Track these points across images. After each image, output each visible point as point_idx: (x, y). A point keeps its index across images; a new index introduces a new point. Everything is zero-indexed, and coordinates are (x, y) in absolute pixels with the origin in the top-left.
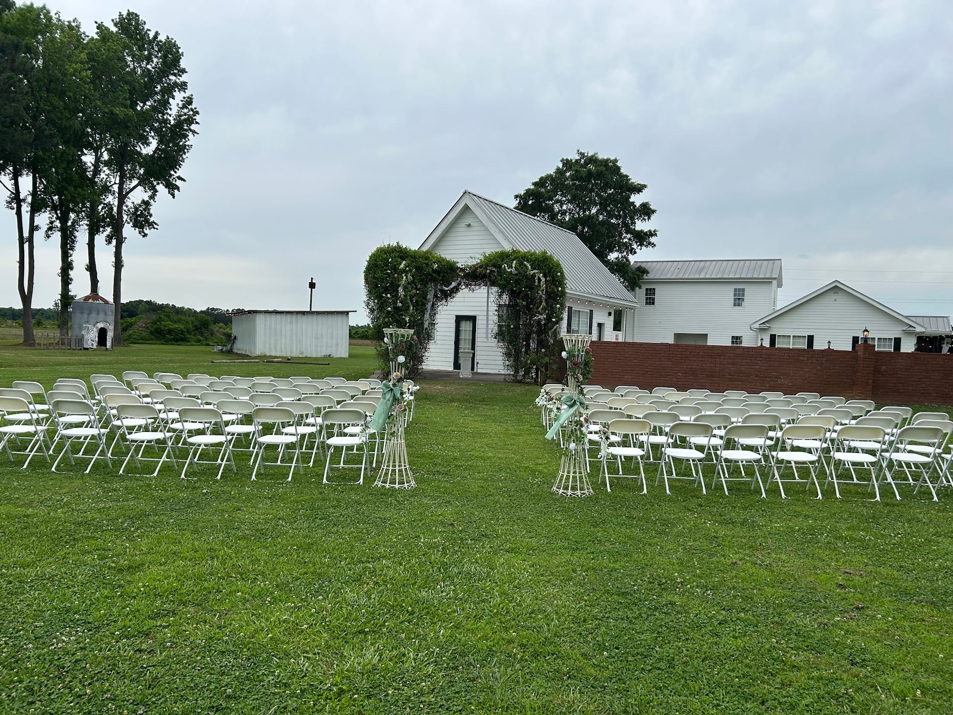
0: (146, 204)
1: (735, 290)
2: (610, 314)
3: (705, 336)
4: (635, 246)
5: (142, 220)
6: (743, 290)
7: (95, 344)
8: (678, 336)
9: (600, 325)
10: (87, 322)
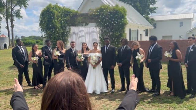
0: (19, 10)
1: (180, 22)
2: (144, 31)
3: (172, 36)
4: (149, 13)
5: (18, 15)
6: (182, 22)
7: (4, 48)
8: (163, 37)
9: (141, 35)
10: (1, 42)
